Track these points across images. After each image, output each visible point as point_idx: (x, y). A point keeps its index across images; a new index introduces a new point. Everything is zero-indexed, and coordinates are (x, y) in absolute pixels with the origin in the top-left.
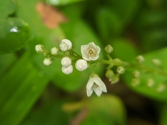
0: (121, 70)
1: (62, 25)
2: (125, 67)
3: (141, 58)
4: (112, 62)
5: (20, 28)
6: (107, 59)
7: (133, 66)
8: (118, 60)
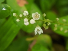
0: (49, 24)
1: (25, 5)
2: (51, 23)
3: (58, 19)
4: (45, 21)
5: (6, 8)
7: (54, 22)
8: (48, 20)
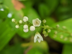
0: (49, 31)
1: (22, 9)
3: (58, 25)
6: (43, 26)
8: (47, 26)
